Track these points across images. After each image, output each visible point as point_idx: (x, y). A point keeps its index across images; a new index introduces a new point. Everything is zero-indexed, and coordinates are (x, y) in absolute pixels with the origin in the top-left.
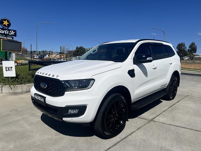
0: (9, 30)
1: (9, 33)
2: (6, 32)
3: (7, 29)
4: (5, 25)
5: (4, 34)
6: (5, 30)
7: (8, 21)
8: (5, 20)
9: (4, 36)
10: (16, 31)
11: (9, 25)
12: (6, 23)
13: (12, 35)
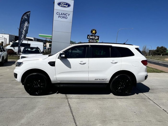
0: (95, 36)
1: (95, 38)
2: (93, 37)
3: (94, 36)
4: (93, 33)
5: (92, 39)
6: (93, 36)
7: (95, 31)
8: (93, 30)
9: (92, 40)
10: (99, 36)
11: (95, 33)
12: (94, 32)
13: (96, 39)
